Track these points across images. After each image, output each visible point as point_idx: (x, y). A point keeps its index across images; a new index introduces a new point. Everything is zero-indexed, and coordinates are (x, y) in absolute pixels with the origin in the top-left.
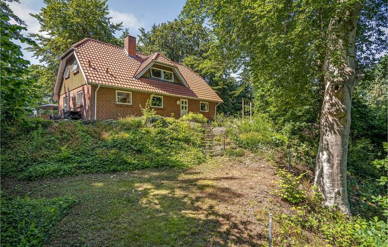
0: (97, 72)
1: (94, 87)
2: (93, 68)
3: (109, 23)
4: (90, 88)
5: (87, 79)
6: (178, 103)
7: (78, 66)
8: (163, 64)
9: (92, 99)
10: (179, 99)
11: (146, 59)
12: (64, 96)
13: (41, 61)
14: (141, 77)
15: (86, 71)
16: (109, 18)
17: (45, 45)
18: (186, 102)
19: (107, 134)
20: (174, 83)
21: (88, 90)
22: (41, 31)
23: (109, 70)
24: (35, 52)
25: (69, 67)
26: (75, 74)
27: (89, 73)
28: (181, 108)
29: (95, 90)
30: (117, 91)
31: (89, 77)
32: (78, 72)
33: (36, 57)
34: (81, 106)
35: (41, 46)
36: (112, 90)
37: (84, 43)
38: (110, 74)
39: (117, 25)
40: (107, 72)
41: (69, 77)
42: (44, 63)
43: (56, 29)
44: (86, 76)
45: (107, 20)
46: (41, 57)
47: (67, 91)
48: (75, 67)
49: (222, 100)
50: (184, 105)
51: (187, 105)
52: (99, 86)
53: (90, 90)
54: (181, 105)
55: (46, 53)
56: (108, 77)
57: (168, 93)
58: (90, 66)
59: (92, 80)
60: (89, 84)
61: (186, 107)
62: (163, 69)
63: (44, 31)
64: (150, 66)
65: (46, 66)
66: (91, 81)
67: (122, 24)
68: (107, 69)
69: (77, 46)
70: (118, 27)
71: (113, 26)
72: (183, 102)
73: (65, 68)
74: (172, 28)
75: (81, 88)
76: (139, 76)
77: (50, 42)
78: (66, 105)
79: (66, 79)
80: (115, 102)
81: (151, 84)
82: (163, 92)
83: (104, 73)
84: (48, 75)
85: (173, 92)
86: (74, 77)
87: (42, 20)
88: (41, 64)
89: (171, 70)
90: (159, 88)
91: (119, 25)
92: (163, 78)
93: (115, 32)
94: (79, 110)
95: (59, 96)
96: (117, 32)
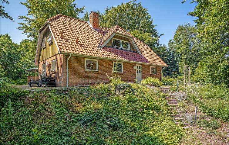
0: (69, 42)
1: (66, 56)
2: (65, 39)
3: (75, 7)
4: (62, 57)
5: (60, 48)
6: (135, 68)
7: (52, 38)
8: (122, 35)
9: (64, 67)
10: (135, 64)
11: (107, 32)
12: (42, 63)
13: (29, 37)
14: (105, 47)
15: (59, 42)
16: (75, 5)
17: (31, 25)
18: (140, 67)
19: (81, 105)
20: (130, 51)
21: (61, 59)
22: (28, 15)
23: (78, 41)
24: (24, 30)
25: (46, 39)
26: (50, 45)
27: (61, 43)
28: (136, 72)
29: (67, 59)
30: (85, 59)
31: (61, 47)
32: (52, 43)
33: (25, 33)
34: (55, 73)
35: (28, 25)
36: (81, 58)
37: (57, 18)
38: (79, 44)
39: (80, 9)
40: (77, 42)
41: (45, 48)
42: (30, 38)
43: (38, 12)
44: (59, 46)
45: (74, 6)
46: (28, 34)
47: (44, 59)
48: (50, 39)
49: (166, 65)
50: (139, 70)
51: (141, 70)
52: (71, 55)
53: (62, 59)
54: (137, 70)
55: (32, 31)
56: (78, 46)
57: (127, 60)
58: (62, 37)
59: (64, 49)
60: (61, 53)
61: (140, 71)
62: (122, 39)
63: (30, 14)
64: (112, 37)
65: (32, 40)
66: (63, 51)
67: (84, 8)
68: (77, 39)
69: (52, 20)
70: (81, 11)
71: (77, 10)
72: (138, 67)
73: (43, 40)
74: (120, 9)
75: (54, 57)
76: (103, 46)
77: (34, 22)
78: (43, 70)
79: (43, 49)
80: (84, 69)
81: (113, 52)
82: (124, 59)
83: (74, 43)
84: (33, 47)
85: (130, 59)
86: (49, 47)
87: (29, 7)
88: (29, 39)
89: (127, 40)
90: (120, 55)
91: (82, 9)
92: (121, 47)
93: (79, 14)
94: (53, 76)
95: (39, 63)
96: (80, 14)
